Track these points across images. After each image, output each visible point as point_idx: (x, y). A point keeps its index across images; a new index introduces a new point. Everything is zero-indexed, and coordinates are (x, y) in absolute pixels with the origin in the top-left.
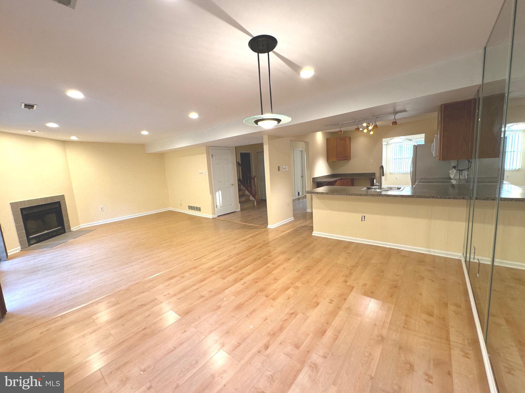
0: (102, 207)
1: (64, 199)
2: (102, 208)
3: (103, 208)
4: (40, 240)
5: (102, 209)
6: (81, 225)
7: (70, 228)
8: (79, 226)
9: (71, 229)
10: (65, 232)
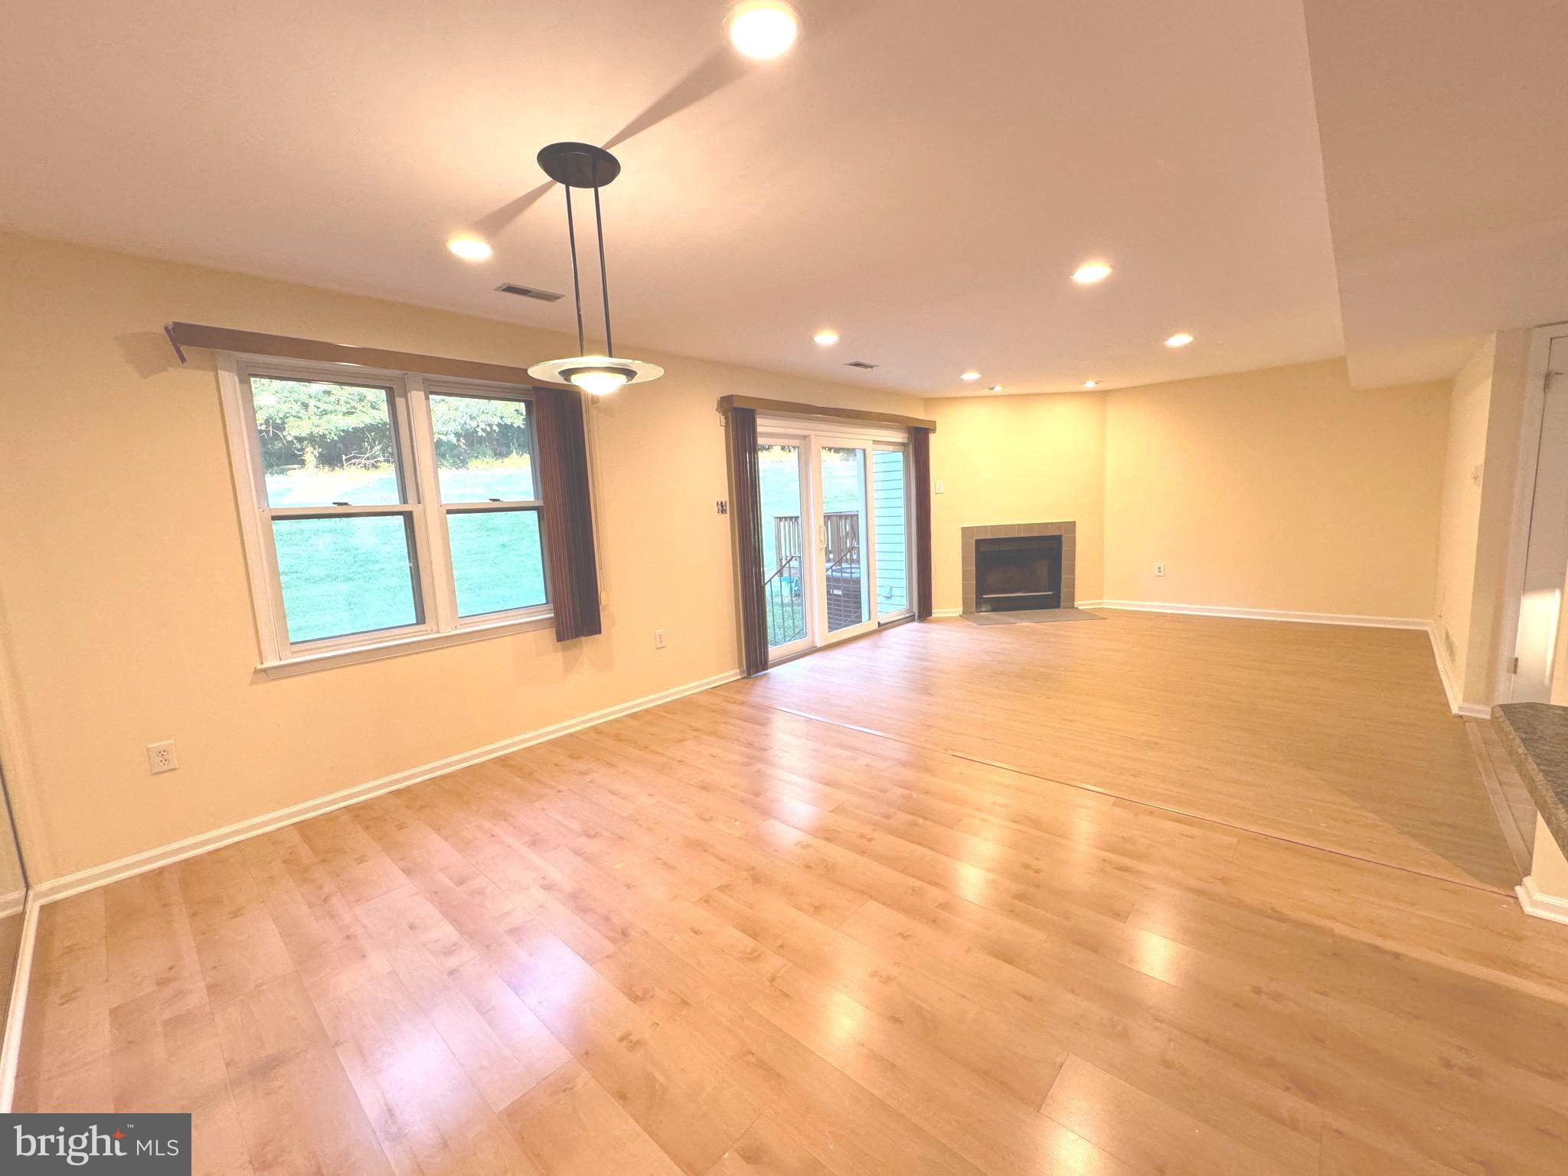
0: (1161, 565)
1: (1074, 532)
2: (1159, 568)
3: (1162, 569)
4: (999, 606)
5: (1160, 571)
6: (1104, 601)
7: (1073, 600)
8: (1100, 601)
9: (1076, 603)
10: (1058, 606)
